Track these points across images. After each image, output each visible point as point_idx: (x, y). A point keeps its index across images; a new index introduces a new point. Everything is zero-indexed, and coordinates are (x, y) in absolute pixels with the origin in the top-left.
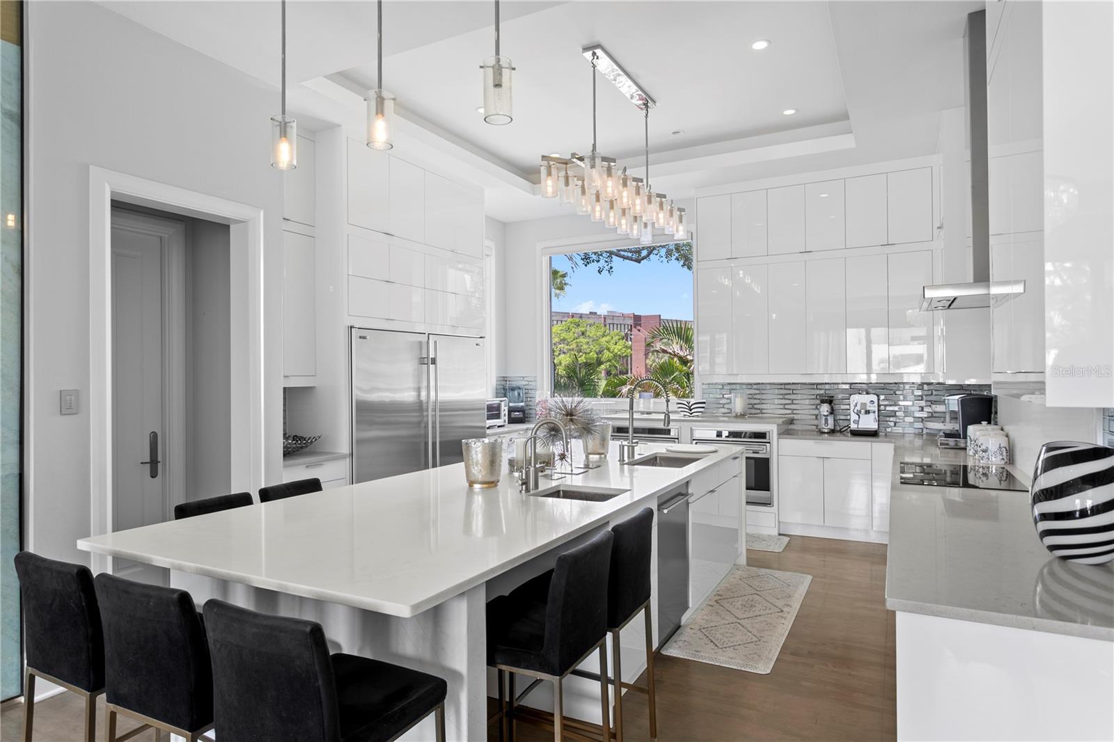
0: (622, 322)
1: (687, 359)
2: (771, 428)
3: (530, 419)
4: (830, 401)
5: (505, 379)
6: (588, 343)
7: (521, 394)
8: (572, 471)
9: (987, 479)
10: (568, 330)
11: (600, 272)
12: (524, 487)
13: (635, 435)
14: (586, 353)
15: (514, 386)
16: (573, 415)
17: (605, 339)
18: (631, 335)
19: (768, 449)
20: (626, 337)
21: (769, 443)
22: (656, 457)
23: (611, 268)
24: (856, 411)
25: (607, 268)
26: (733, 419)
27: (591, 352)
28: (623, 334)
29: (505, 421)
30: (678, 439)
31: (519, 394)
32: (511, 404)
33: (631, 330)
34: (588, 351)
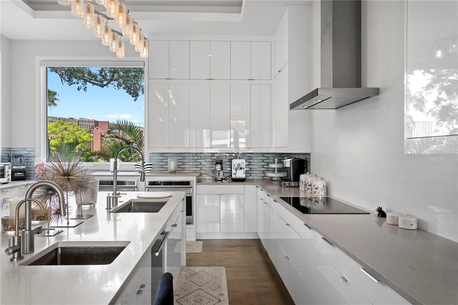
0: (88, 124)
1: (130, 141)
2: (192, 179)
3: (31, 177)
4: (221, 163)
5: (10, 150)
6: (68, 134)
7: (23, 160)
8: (68, 223)
9: (318, 204)
10: (56, 126)
11: (79, 89)
12: (16, 254)
13: (117, 186)
14: (67, 140)
15: (17, 154)
16: (70, 175)
17: (78, 132)
18: (93, 131)
19: (191, 191)
20: (90, 132)
21: (192, 187)
22: (131, 203)
23: (86, 88)
24: (235, 168)
25: (83, 87)
26: (169, 174)
27: (70, 138)
28: (88, 130)
29: (8, 179)
30: (137, 187)
31: (21, 160)
32: (14, 167)
33: (93, 128)
34: (69, 138)
